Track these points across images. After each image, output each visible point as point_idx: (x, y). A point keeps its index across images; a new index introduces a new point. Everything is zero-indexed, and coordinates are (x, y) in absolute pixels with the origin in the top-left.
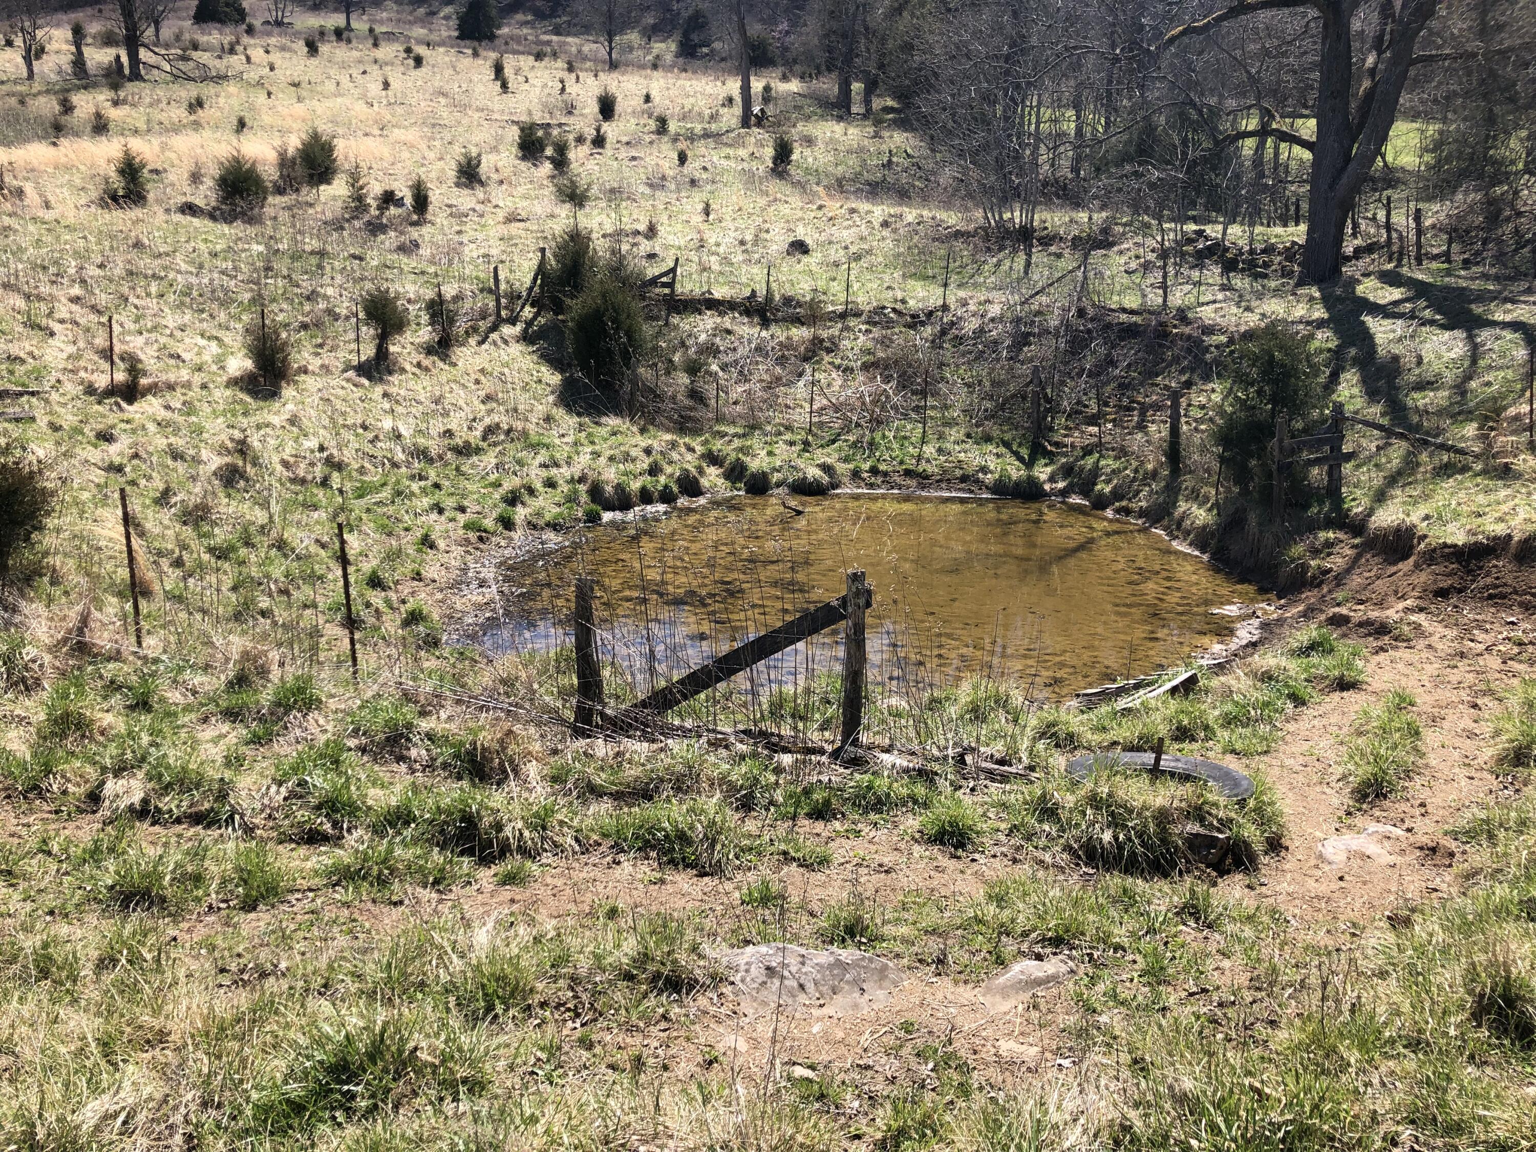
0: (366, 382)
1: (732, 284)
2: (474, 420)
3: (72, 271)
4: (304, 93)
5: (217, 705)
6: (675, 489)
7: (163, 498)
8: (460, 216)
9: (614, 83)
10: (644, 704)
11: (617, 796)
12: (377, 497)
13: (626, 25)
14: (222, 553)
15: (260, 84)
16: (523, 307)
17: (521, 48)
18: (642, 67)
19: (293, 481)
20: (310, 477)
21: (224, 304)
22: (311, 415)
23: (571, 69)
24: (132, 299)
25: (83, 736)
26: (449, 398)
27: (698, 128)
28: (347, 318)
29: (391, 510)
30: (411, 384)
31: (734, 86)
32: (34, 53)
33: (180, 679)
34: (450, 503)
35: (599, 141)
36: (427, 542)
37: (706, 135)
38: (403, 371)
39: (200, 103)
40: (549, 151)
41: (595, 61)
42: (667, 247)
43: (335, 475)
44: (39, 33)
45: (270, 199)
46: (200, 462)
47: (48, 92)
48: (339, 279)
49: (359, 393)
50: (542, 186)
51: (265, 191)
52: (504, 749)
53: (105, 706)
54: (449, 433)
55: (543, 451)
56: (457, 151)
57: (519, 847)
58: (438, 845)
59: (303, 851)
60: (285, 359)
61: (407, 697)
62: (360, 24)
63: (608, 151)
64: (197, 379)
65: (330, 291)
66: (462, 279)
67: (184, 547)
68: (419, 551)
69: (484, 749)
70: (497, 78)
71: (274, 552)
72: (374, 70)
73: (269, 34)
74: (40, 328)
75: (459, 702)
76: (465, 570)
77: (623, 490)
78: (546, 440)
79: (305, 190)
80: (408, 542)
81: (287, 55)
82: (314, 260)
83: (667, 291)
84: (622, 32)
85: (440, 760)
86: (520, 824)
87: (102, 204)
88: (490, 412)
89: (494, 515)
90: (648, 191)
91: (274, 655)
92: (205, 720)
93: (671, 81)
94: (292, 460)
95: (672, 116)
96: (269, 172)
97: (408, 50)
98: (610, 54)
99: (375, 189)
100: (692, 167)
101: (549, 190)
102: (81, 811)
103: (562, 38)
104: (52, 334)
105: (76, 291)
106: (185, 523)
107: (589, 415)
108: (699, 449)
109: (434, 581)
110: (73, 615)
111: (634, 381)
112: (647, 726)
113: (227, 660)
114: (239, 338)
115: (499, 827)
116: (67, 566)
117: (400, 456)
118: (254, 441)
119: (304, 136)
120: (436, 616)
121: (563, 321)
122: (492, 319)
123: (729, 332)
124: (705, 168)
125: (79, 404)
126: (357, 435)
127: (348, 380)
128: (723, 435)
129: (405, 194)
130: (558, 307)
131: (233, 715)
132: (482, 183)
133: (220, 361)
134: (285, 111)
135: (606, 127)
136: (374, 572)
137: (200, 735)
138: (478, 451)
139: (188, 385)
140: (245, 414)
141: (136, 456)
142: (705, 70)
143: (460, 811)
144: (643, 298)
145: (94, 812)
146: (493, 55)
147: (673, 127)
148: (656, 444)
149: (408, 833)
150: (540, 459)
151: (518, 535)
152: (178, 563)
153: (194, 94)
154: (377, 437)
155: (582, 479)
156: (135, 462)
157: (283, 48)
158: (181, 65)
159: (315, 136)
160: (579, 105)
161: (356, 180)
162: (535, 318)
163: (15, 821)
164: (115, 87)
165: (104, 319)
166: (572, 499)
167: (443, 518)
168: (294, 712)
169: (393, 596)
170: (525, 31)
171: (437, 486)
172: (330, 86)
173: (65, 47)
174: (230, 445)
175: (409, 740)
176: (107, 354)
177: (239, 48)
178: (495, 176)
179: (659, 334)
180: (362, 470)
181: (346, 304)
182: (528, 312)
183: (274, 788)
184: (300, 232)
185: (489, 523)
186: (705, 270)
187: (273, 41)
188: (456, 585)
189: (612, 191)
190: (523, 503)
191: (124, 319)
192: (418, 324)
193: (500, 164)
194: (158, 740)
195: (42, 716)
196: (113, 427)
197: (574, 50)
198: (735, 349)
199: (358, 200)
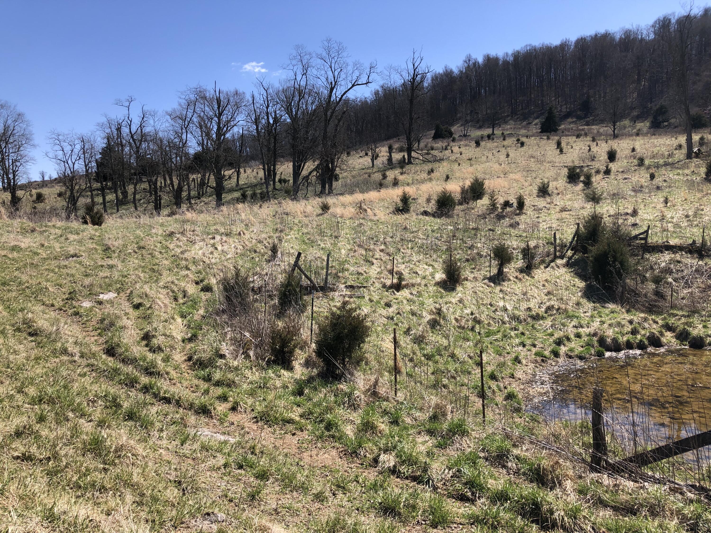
0: (493, 285)
1: (681, 238)
2: (542, 303)
3: (382, 239)
4: (473, 163)
5: (425, 427)
6: (646, 342)
7: (407, 332)
8: (538, 210)
9: (615, 144)
10: (630, 460)
11: (615, 509)
12: (495, 337)
13: (622, 117)
14: (429, 357)
15: (456, 161)
16: (567, 251)
17: (570, 133)
18: (632, 135)
19: (459, 327)
20: (466, 326)
21: (435, 251)
22: (468, 298)
23: (594, 140)
24: (402, 250)
25: (373, 432)
26: (530, 293)
27: (661, 161)
28: (486, 257)
29: (501, 344)
30: (513, 286)
31: (682, 139)
32: (375, 157)
33: (411, 413)
34: (528, 342)
35: (608, 172)
36: (517, 360)
37: (666, 164)
38: (509, 280)
39: (432, 171)
40: (582, 178)
41: (606, 135)
42: (643, 220)
43: (477, 326)
44: (377, 150)
45: (457, 207)
46: (422, 317)
47: (378, 171)
48: (483, 240)
49: (489, 289)
50: (578, 195)
51: (455, 204)
52: (554, 471)
53: (381, 420)
54: (529, 309)
55: (575, 320)
56: (538, 181)
57: (562, 525)
58: (521, 515)
59: (458, 504)
60: (459, 274)
61: (507, 436)
62: (498, 132)
63: (612, 176)
64: (423, 282)
65: (479, 245)
66: (538, 238)
67: (414, 353)
68: (513, 364)
69: (544, 469)
70: (558, 148)
71: (450, 359)
72: (503, 151)
73: (461, 140)
74: (369, 262)
75: (531, 443)
76: (534, 375)
77: (617, 341)
78: (577, 315)
79: (471, 203)
80: (509, 359)
81: (467, 148)
82: (473, 232)
83: (643, 242)
84: (620, 120)
85: (522, 470)
86: (562, 513)
87: (394, 213)
88: (550, 300)
89: (550, 350)
90: (633, 194)
91: (449, 407)
92: (419, 433)
93: (646, 141)
94: (459, 318)
95: (647, 157)
96: (457, 196)
97: (518, 140)
98: (614, 131)
99: (501, 200)
100: (658, 181)
101: (581, 197)
102: (371, 466)
103: (589, 127)
104: (373, 264)
105: (383, 247)
106: (415, 343)
107: (599, 302)
108: (660, 322)
109: (520, 379)
110: (373, 378)
111: (624, 287)
112: (632, 472)
113: (430, 407)
114: (441, 265)
115: (552, 512)
116: (370, 357)
117: (507, 319)
118: (444, 309)
119: (472, 180)
120: (520, 396)
121: (587, 257)
122: (552, 256)
123: (679, 262)
124: (665, 181)
125: (380, 291)
126: (488, 308)
127: (485, 284)
128: (675, 315)
129: (514, 201)
130: (585, 250)
131: (431, 433)
132: (549, 195)
133: (432, 275)
134: (465, 171)
135: (611, 165)
136: (493, 373)
137: (417, 439)
138: (543, 318)
139: (419, 285)
140: (441, 297)
141: (399, 313)
142: (666, 133)
143: (532, 499)
144: (630, 246)
145: (376, 467)
146: (557, 138)
147: (647, 162)
148: (636, 319)
149: (507, 505)
150: (573, 323)
151: (561, 360)
152: (411, 360)
153: (430, 167)
154: (496, 310)
155: (595, 334)
156: (398, 316)
157: (466, 146)
158: (426, 156)
159: (476, 180)
160: (597, 156)
161: (492, 197)
162: (573, 256)
163: (347, 465)
164: (402, 167)
165: (391, 258)
166: (589, 344)
167: (525, 349)
168: (457, 436)
169: (502, 385)
170: (572, 126)
171: (523, 334)
172: (484, 158)
173: (385, 154)
174: (434, 310)
175: (507, 458)
176: (391, 272)
177: (449, 147)
178: (556, 191)
179: (638, 263)
180: (489, 324)
181: (486, 250)
182: (570, 253)
183: (447, 471)
184: (468, 220)
185: (547, 353)
186: (664, 230)
187: (462, 143)
188: (530, 382)
189: (614, 195)
190: (564, 345)
191: (398, 258)
192: (517, 259)
193: (558, 186)
194: (402, 440)
195: (359, 422)
196: (391, 301)
197: (595, 131)
198: (682, 271)
199: (493, 205)
